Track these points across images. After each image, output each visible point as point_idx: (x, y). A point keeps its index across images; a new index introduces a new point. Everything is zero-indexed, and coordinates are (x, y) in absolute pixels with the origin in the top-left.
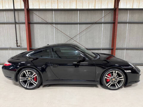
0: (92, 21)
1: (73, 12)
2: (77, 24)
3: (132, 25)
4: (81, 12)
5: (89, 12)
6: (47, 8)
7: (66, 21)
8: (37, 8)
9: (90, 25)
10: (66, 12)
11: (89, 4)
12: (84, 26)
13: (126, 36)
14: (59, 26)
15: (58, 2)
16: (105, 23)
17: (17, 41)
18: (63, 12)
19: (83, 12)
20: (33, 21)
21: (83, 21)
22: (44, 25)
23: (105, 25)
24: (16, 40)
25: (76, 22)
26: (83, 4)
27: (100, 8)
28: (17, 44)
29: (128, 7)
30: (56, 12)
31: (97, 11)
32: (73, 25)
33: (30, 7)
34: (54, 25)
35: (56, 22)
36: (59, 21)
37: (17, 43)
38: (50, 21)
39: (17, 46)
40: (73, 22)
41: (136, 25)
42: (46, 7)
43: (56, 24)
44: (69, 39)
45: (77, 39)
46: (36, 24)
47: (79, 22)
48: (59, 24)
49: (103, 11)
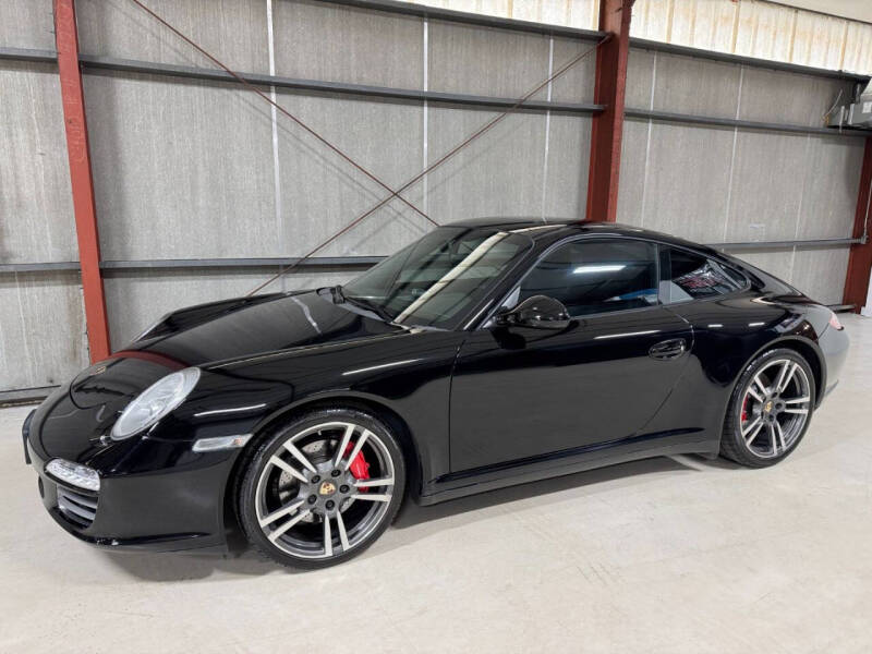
0: (500, 92)
1: (397, 23)
2: (416, 99)
3: (668, 129)
4: (441, 27)
5: (482, 33)
7: (354, 74)
12: (459, 122)
13: (643, 181)
14: (306, 106)
16: (556, 110)
19: (451, 29)
21: (453, 87)
22: (196, 92)
25: (411, 85)
27: (533, 19)
30: (285, 6)
31: (521, 38)
32: (395, 110)
34: (273, 96)
35: (288, 75)
38: (241, 65)
40: (394, 84)
41: (681, 131)
43: (285, 87)
44: (370, 196)
45: (422, 197)
46: (130, 78)
47: (429, 87)
48: (306, 95)
49: (552, 41)
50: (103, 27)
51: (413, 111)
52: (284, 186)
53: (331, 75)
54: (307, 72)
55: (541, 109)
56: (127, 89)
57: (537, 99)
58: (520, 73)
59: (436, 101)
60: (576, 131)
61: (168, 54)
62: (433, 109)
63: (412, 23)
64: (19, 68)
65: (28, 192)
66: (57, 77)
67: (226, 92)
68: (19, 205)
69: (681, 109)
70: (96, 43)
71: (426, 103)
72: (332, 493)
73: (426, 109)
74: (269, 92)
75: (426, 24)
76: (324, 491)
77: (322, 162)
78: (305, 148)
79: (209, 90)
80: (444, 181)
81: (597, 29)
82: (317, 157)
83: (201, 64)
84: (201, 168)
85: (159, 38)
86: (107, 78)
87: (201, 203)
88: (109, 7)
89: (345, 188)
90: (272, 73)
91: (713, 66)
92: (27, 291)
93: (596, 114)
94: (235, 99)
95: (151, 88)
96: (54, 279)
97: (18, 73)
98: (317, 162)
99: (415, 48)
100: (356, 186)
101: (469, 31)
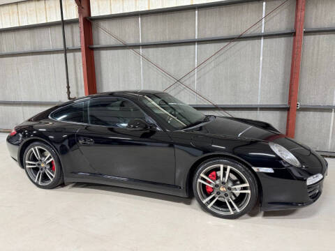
1: (184, 14)
2: (192, 42)
4: (203, 11)
6: (127, 11)
7: (167, 37)
8: (107, 13)
10: (168, 16)
12: (212, 48)
14: (151, 50)
16: (267, 36)
17: (68, 87)
18: (160, 17)
20: (98, 44)
21: (209, 34)
22: (120, 51)
23: (269, 41)
24: (66, 85)
25: (190, 37)
28: (69, 95)
30: (145, 18)
32: (183, 48)
33: (94, 13)
35: (146, 42)
36: (152, 39)
37: (69, 93)
38: (131, 41)
39: (69, 98)
40: (183, 38)
42: (123, 9)
43: (144, 46)
46: (104, 50)
47: (198, 37)
48: (151, 47)
51: (191, 47)
52: (144, 79)
53: (159, 39)
55: (258, 37)
56: (104, 53)
59: (201, 42)
62: (199, 45)
63: (190, 13)
66: (81, 53)
71: (196, 43)
73: (196, 46)
74: (140, 48)
75: (197, 11)
86: (99, 51)
89: (164, 80)
90: (140, 42)
101: (217, 9)
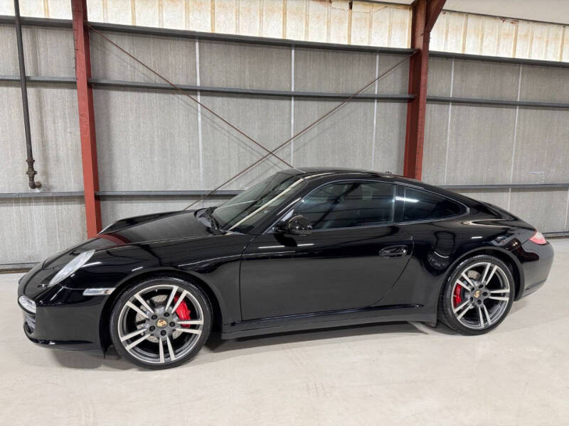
0: (342, 90)
1: (275, 51)
2: (287, 96)
3: (464, 108)
4: (303, 52)
5: (330, 55)
6: (168, 26)
7: (247, 83)
8: (126, 21)
9: (333, 104)
11: (328, 28)
12: (314, 108)
13: (446, 143)
14: (219, 101)
15: (213, 8)
16: (382, 99)
17: (31, 162)
18: (234, 48)
19: (309, 53)
20: (106, 78)
21: (310, 88)
22: (155, 96)
23: (383, 104)
25: (283, 88)
26: (307, 25)
27: (365, 44)
28: (32, 178)
29: (453, 47)
30: (206, 45)
31: (357, 55)
32: (273, 103)
33: (93, 17)
34: (199, 98)
35: (207, 85)
37: (32, 173)
38: (180, 81)
39: (34, 186)
40: (273, 87)
41: (474, 110)
42: (161, 22)
43: (206, 92)
44: (257, 155)
45: (290, 155)
46: (118, 90)
47: (295, 89)
48: (218, 96)
49: (378, 56)
50: (105, 63)
51: (285, 103)
52: (205, 149)
53: (233, 84)
54: (219, 83)
55: (370, 99)
56: (117, 97)
57: (367, 92)
58: (355, 78)
59: (299, 97)
60: (396, 112)
61: (139, 77)
62: (297, 102)
63: (284, 51)
64: (60, 87)
65: (62, 153)
66: (75, 91)
67: (171, 96)
68: (57, 160)
69: (475, 96)
70: (101, 72)
71: (293, 98)
72: (164, 326)
73: (293, 102)
74: (196, 95)
75: (293, 51)
76: (160, 324)
77: (227, 134)
78: (217, 126)
79: (162, 95)
80: (305, 144)
81: (410, 47)
82: (224, 131)
83: (158, 82)
84: (156, 139)
85: (134, 68)
86: (107, 91)
87: (156, 159)
88: (108, 52)
89: (241, 150)
90: (198, 84)
91: (497, 66)
92: (60, 207)
93: (410, 101)
94: (176, 99)
95: (130, 96)
96: (74, 201)
97: (60, 90)
98: (225, 135)
99: (286, 66)
100: (248, 148)
101: (321, 53)
